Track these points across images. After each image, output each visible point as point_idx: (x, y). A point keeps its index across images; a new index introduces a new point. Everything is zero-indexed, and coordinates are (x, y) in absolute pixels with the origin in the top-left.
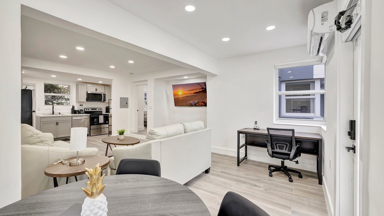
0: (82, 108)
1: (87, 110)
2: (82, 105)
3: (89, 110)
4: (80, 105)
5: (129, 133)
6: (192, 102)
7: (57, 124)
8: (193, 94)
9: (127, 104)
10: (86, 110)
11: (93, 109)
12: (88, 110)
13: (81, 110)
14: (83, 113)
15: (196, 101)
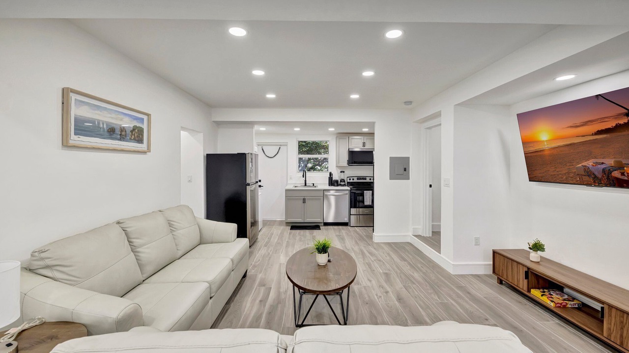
0: (343, 176)
1: (350, 179)
2: (344, 172)
3: (353, 179)
4: (341, 172)
5: (410, 234)
6: (589, 163)
7: (304, 201)
8: (592, 135)
9: (405, 170)
10: (349, 181)
11: (361, 179)
12: (351, 181)
13: (342, 180)
14: (344, 185)
15: (610, 162)
